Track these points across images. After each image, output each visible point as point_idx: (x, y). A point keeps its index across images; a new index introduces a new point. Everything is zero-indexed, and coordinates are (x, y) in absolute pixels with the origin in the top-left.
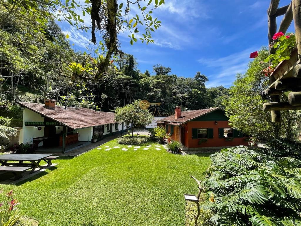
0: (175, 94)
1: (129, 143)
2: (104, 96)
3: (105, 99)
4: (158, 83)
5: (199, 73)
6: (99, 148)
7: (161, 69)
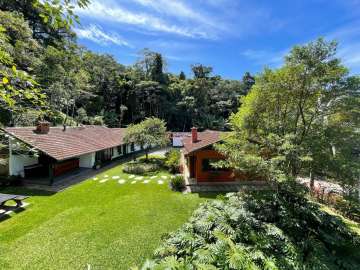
0: (215, 101)
1: (132, 172)
2: (123, 108)
3: (125, 111)
4: (192, 89)
5: (248, 74)
6: (95, 179)
7: (201, 68)
